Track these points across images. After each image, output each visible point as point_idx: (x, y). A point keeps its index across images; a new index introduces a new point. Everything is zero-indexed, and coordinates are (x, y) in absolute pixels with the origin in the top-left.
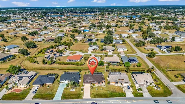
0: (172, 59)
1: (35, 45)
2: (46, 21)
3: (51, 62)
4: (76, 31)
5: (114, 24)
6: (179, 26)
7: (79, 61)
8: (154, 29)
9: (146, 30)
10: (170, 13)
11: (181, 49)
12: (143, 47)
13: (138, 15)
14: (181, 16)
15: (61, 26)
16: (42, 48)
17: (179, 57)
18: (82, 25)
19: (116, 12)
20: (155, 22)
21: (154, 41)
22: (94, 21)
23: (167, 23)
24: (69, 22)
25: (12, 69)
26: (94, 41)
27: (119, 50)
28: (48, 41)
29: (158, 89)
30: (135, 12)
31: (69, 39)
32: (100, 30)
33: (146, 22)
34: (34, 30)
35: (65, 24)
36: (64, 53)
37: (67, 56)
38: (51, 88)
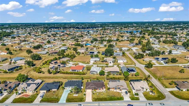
0: (168, 69)
1: (39, 58)
2: (49, 36)
3: (55, 72)
4: (79, 45)
5: (115, 39)
6: (177, 40)
7: (81, 71)
8: (153, 43)
9: (145, 44)
10: (170, 28)
11: (177, 61)
12: (142, 59)
13: (139, 30)
14: (181, 31)
15: (64, 40)
16: (46, 60)
17: (174, 68)
18: (84, 39)
19: (118, 28)
20: (155, 37)
21: (152, 54)
22: (96, 36)
23: (166, 38)
24: (71, 37)
25: (20, 77)
26: (96, 53)
27: (119, 61)
28: (52, 54)
29: (153, 94)
30: (136, 27)
31: (72, 52)
32: (102, 44)
33: (146, 37)
34: (39, 44)
35: (67, 38)
36: (67, 64)
37: (70, 67)
38: (56, 94)
